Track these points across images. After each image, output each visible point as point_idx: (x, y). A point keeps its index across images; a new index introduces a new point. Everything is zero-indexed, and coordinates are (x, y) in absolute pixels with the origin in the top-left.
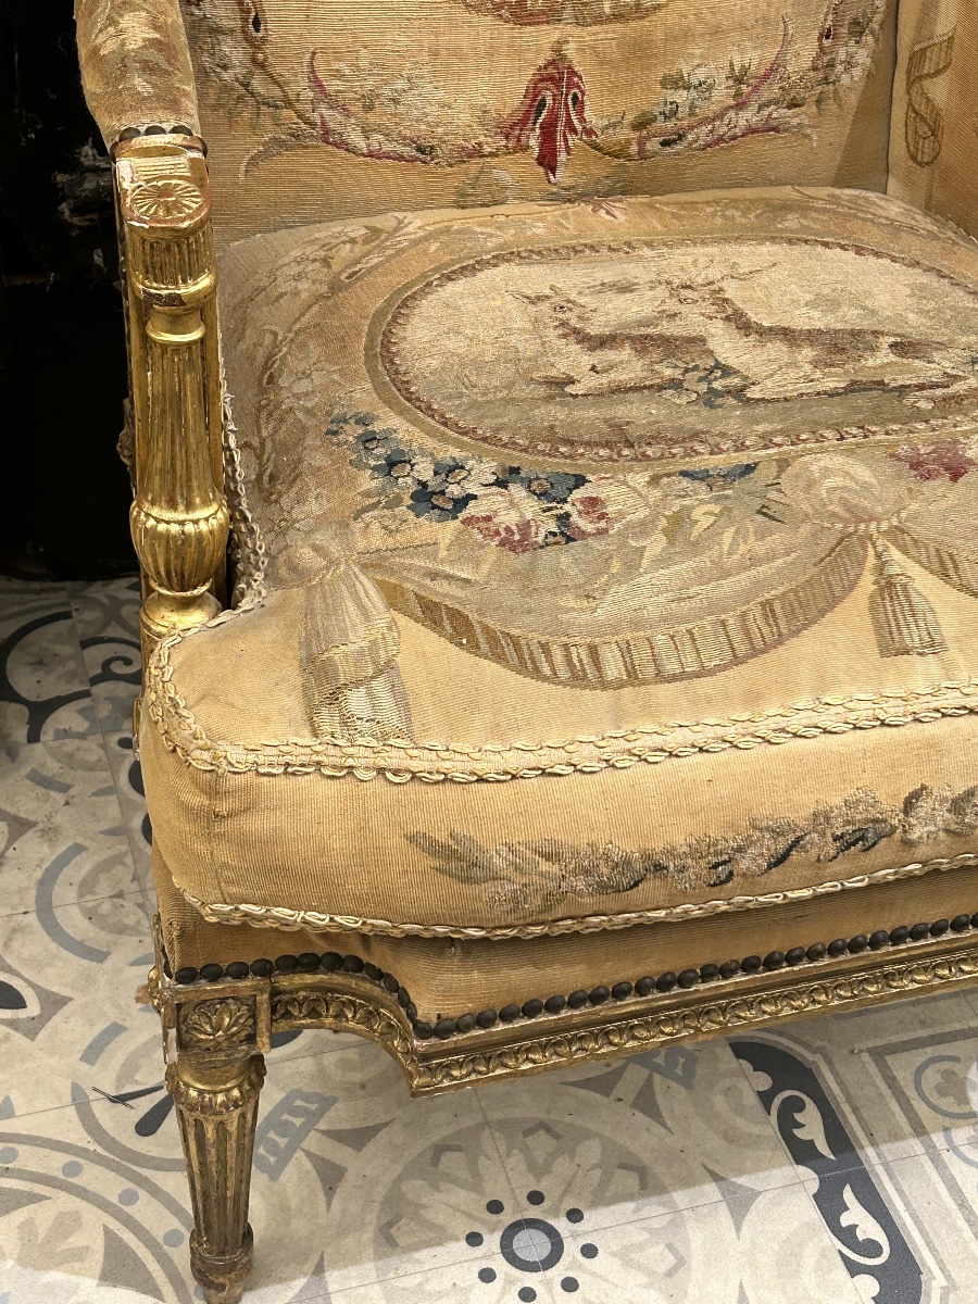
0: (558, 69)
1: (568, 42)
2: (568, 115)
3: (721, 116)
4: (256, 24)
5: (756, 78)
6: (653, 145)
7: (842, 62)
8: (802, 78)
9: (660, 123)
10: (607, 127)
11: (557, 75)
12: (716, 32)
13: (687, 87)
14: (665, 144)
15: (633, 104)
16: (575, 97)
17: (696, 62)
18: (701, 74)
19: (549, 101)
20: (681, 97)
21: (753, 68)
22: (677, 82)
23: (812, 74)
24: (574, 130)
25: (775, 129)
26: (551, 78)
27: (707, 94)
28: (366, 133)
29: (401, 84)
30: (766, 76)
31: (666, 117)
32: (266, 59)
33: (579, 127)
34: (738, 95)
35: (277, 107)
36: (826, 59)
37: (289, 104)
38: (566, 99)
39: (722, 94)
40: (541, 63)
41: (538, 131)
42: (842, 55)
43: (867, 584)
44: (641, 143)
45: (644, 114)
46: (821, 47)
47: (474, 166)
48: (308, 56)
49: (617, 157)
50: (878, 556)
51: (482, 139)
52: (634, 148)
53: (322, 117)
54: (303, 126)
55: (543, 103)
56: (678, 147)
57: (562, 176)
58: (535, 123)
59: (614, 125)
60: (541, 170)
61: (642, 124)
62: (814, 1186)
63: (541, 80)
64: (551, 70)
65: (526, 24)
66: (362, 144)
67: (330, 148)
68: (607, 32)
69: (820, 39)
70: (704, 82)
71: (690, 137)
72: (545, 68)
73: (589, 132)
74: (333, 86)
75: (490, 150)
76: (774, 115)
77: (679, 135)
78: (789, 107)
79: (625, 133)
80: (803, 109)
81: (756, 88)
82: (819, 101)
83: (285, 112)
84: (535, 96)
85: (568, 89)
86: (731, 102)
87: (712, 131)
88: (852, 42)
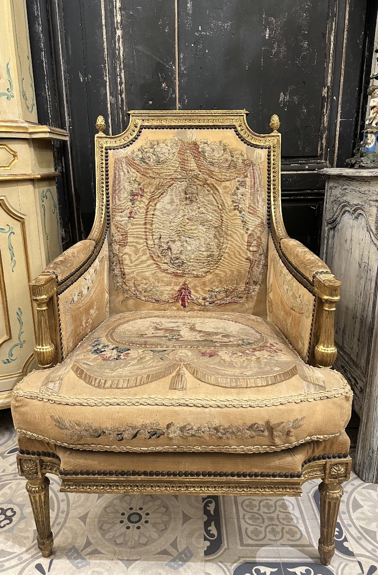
1: (186, 281)
2: (188, 296)
3: (222, 299)
4: (124, 275)
6: (207, 304)
7: (252, 290)
8: (241, 292)
9: (208, 299)
10: (196, 299)
11: (185, 287)
12: (220, 281)
13: (215, 292)
14: (210, 303)
15: (202, 295)
16: (189, 292)
17: (216, 287)
19: (183, 293)
20: (213, 294)
21: (230, 289)
22: (212, 291)
23: (244, 291)
24: (189, 299)
25: (236, 303)
26: (183, 288)
27: (219, 294)
28: (145, 297)
30: (233, 291)
31: (210, 298)
32: (125, 281)
34: (226, 294)
35: (127, 291)
36: (247, 289)
37: (130, 290)
38: (187, 293)
39: (222, 294)
40: (181, 285)
41: (181, 299)
43: (174, 374)
45: (205, 297)
46: (246, 286)
47: (167, 305)
48: (133, 281)
49: (200, 306)
50: (180, 368)
51: (169, 299)
52: (203, 304)
53: (136, 293)
54: (132, 295)
56: (214, 305)
57: (187, 308)
58: (180, 297)
59: (198, 299)
60: (182, 307)
61: (204, 299)
63: (181, 288)
65: (178, 277)
66: (143, 299)
67: (137, 299)
70: (218, 291)
71: (216, 303)
73: (193, 300)
74: (138, 287)
75: (171, 302)
76: (236, 300)
77: (214, 302)
78: (239, 298)
79: (200, 301)
80: (243, 299)
81: (231, 293)
82: (247, 298)
83: (129, 292)
84: (180, 292)
85: (187, 291)
86: (225, 296)
87: (221, 302)
88: (254, 285)
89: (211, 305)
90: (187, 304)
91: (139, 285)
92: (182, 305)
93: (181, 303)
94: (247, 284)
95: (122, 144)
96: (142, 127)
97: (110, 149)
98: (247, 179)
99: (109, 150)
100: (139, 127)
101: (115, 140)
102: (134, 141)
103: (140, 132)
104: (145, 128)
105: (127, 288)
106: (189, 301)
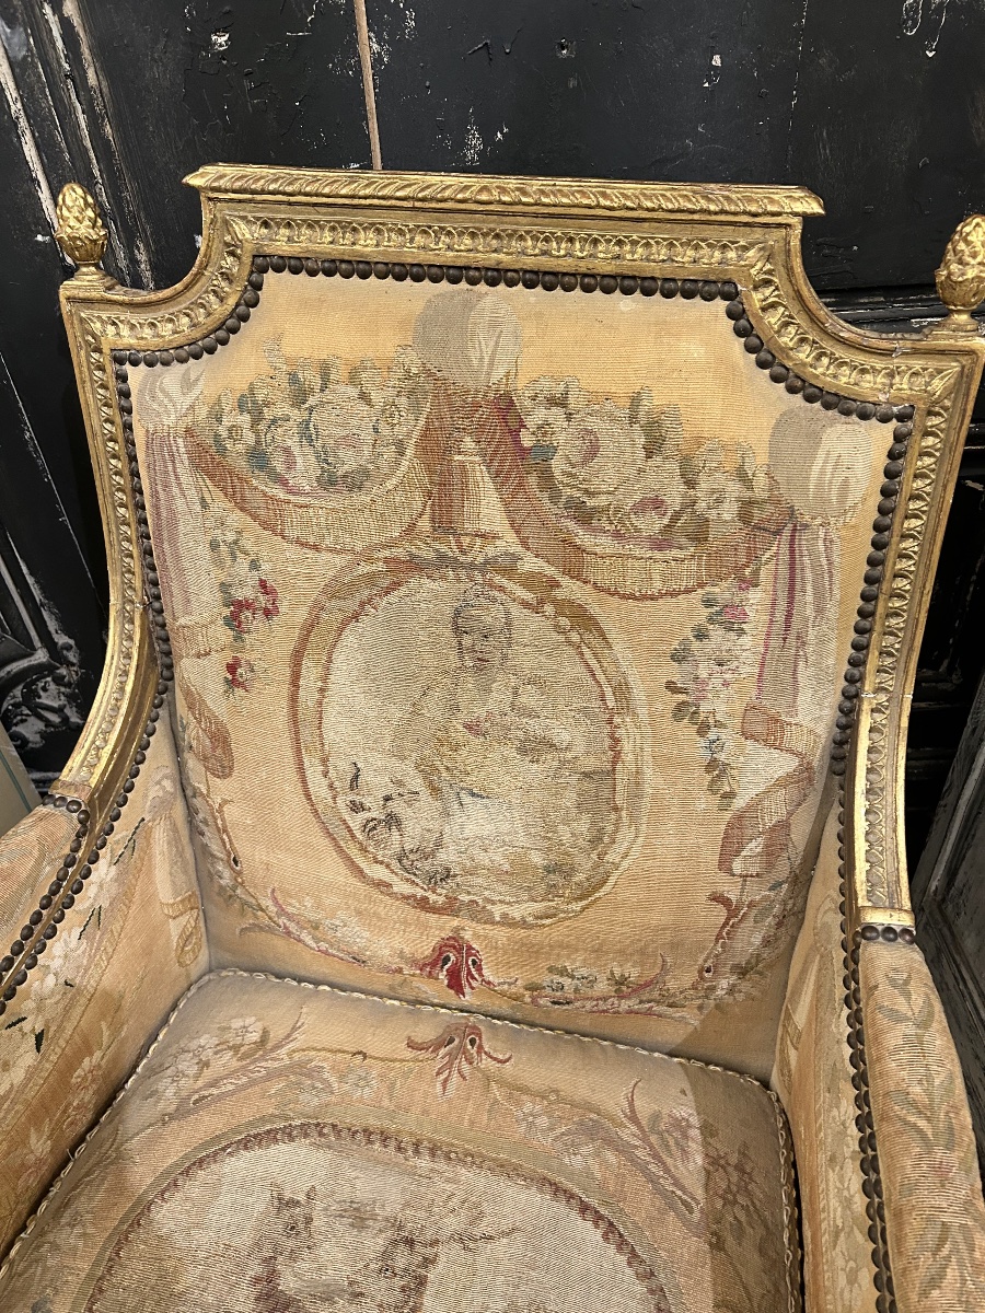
0: (458, 942)
1: (464, 929)
2: (469, 969)
3: (605, 999)
4: (236, 862)
5: (637, 985)
6: (544, 1001)
7: (722, 989)
8: (681, 992)
9: (549, 991)
10: (503, 983)
11: (455, 943)
13: (573, 977)
15: (522, 977)
16: (474, 962)
17: (578, 964)
18: (584, 972)
19: (453, 958)
20: (566, 981)
21: (633, 978)
22: (563, 972)
23: (691, 992)
24: (475, 979)
25: (657, 1016)
26: (453, 947)
27: (590, 985)
28: (316, 940)
29: (337, 922)
30: (646, 985)
31: (554, 990)
32: (243, 882)
33: (480, 979)
34: (618, 991)
35: (255, 909)
37: (262, 910)
38: (467, 962)
39: (602, 987)
40: (445, 936)
41: (445, 973)
44: (534, 998)
45: (535, 983)
46: (702, 978)
47: (398, 977)
48: (269, 891)
49: (515, 1000)
51: (401, 966)
52: (528, 999)
53: (284, 923)
54: (272, 923)
55: (447, 958)
56: (567, 1007)
57: (468, 999)
58: (442, 967)
59: (510, 984)
60: (452, 992)
61: (532, 987)
63: (446, 945)
64: (451, 942)
65: (429, 912)
66: (314, 945)
67: (293, 940)
68: (498, 931)
69: (700, 972)
70: (586, 978)
71: (578, 1004)
72: (448, 940)
73: (489, 983)
74: (290, 910)
75: (408, 973)
76: (655, 1008)
77: (567, 1001)
78: (670, 1006)
79: (518, 989)
80: (685, 1009)
81: (636, 990)
82: (700, 1008)
83: (260, 913)
84: (441, 954)
85: (468, 956)
86: (613, 994)
87: (596, 1006)
88: (735, 977)
89: (557, 1007)
90: (467, 990)
91: (290, 904)
92: (450, 987)
93: (446, 982)
94: (708, 971)
95: (179, 339)
96: (265, 263)
97: (135, 363)
98: (755, 596)
99: (128, 367)
100: (247, 260)
101: (149, 316)
102: (234, 331)
103: (258, 287)
104: (278, 269)
105: (254, 901)
106: (474, 984)
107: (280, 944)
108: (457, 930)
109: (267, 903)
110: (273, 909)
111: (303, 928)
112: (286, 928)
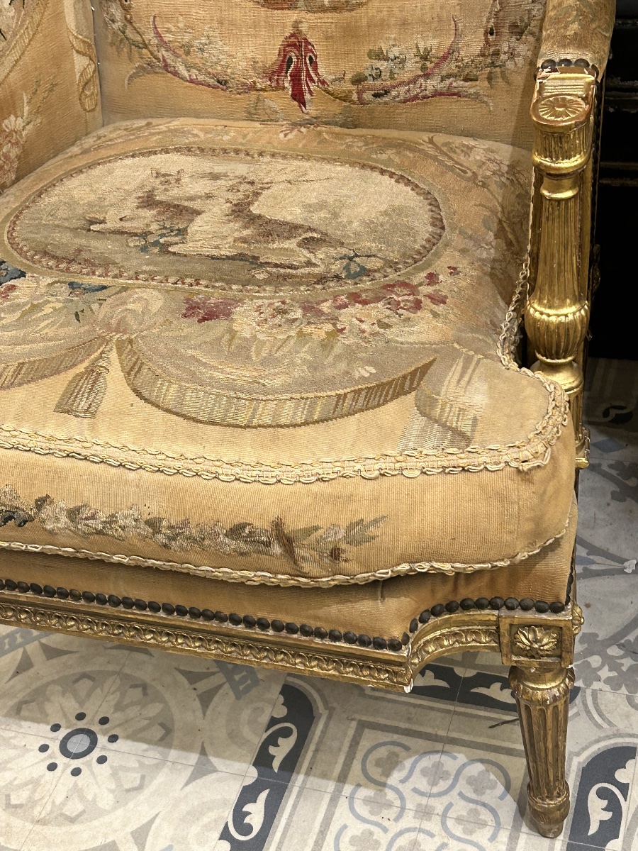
0: (298, 39)
1: (302, 22)
2: (308, 70)
3: (414, 81)
5: (438, 58)
6: (368, 96)
7: (505, 53)
8: (472, 61)
9: (370, 82)
10: (334, 80)
11: (296, 43)
12: (404, 24)
13: (387, 59)
14: (376, 96)
15: (350, 68)
16: (311, 59)
17: (391, 43)
18: (395, 52)
19: (294, 59)
20: (383, 65)
21: (433, 51)
22: (380, 55)
23: (481, 59)
24: (312, 80)
25: (458, 94)
26: (294, 45)
27: (401, 65)
28: (188, 68)
29: (204, 40)
30: (445, 58)
31: (374, 79)
32: (131, 18)
33: (315, 78)
34: (424, 68)
35: (140, 48)
36: (492, 50)
37: (146, 46)
38: (305, 59)
39: (412, 66)
40: (287, 34)
41: (289, 78)
42: (505, 47)
43: (81, 368)
44: (360, 93)
45: (359, 74)
46: (487, 41)
47: (253, 95)
48: (152, 18)
49: (345, 101)
50: (103, 353)
51: (254, 79)
52: (355, 97)
53: (163, 56)
54: (154, 60)
55: (290, 60)
56: (386, 99)
57: (311, 110)
58: (286, 73)
59: (340, 80)
60: (296, 103)
61: (358, 80)
62: (249, 781)
63: (289, 45)
64: (293, 40)
65: (275, 9)
66: (186, 74)
67: (169, 75)
68: (328, 18)
69: (486, 34)
70: (398, 58)
71: (394, 93)
72: (290, 38)
73: (323, 82)
74: (168, 37)
75: (260, 86)
76: (454, 85)
77: (385, 91)
78: (466, 80)
79: (347, 86)
80: (478, 83)
81: (437, 65)
82: (490, 79)
83: (144, 51)
84: (285, 55)
85: (306, 53)
86: (420, 73)
87: (408, 91)
88: (513, 39)
89: (378, 100)
90: (307, 96)
91: (169, 31)
92: (294, 97)
93: (290, 92)
94: (492, 34)
105: (139, 39)
106: (313, 87)
107: (159, 82)
108: (296, 25)
109: (150, 36)
110: (154, 41)
111: (178, 56)
112: (164, 60)
